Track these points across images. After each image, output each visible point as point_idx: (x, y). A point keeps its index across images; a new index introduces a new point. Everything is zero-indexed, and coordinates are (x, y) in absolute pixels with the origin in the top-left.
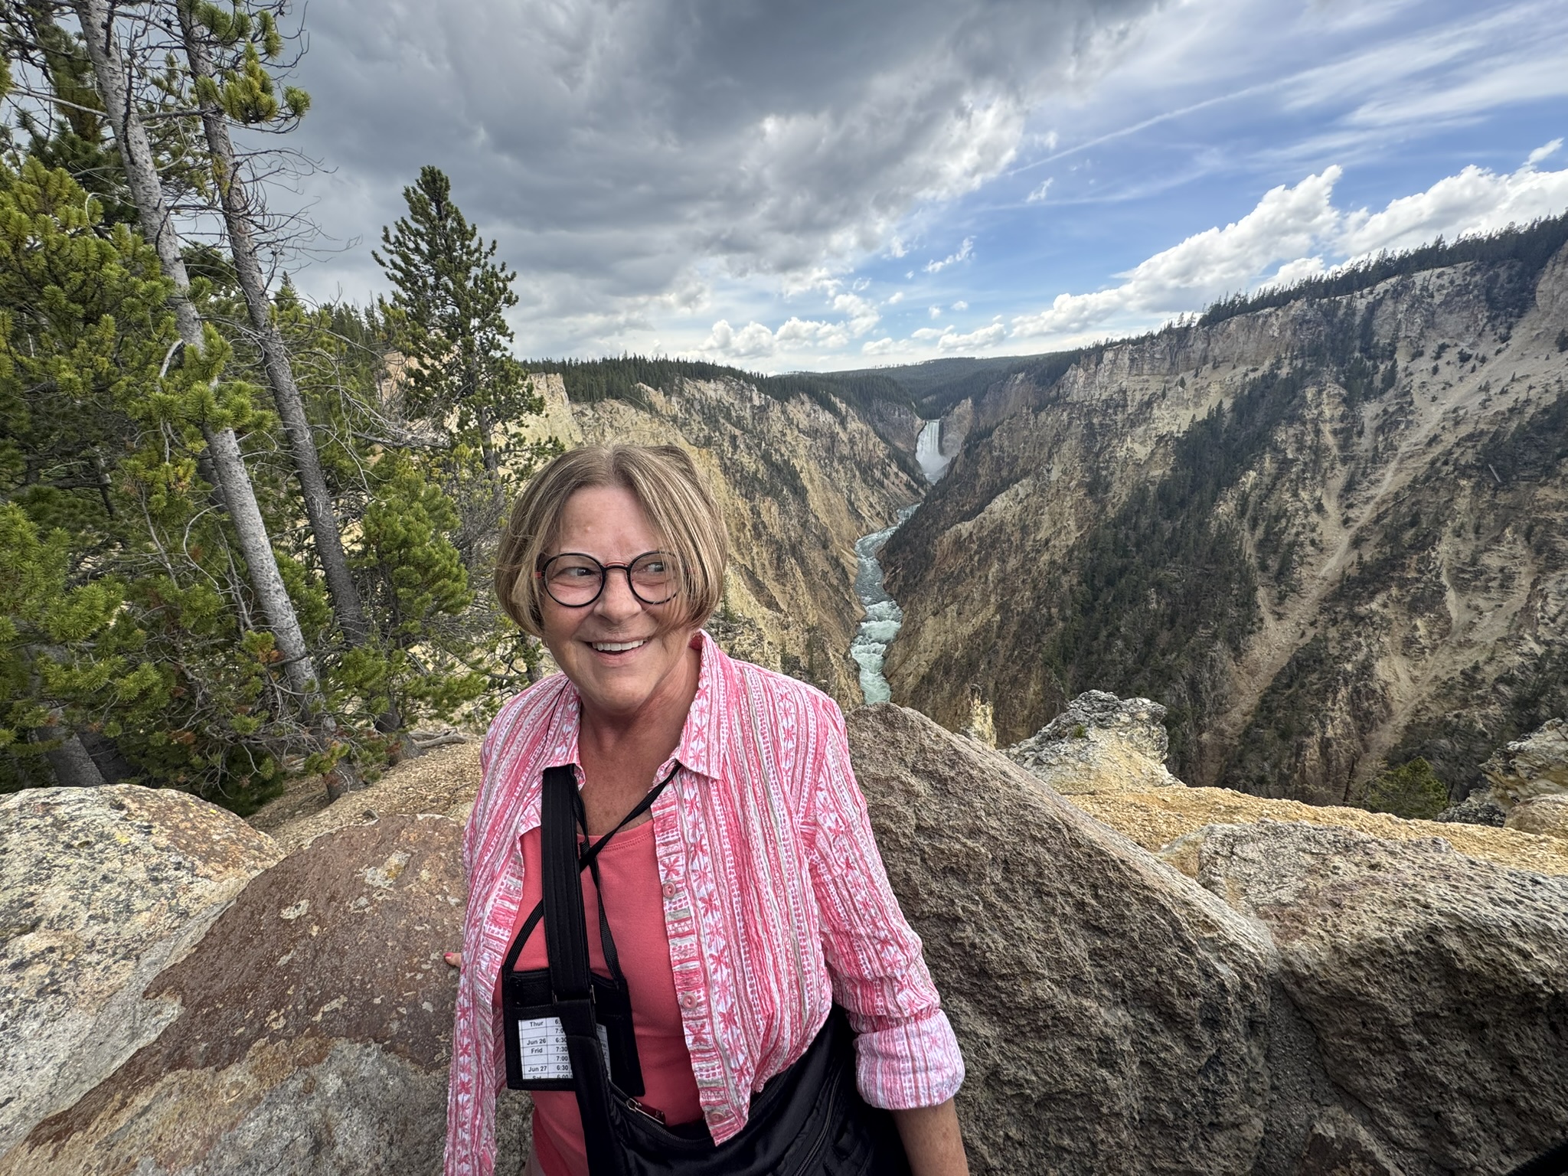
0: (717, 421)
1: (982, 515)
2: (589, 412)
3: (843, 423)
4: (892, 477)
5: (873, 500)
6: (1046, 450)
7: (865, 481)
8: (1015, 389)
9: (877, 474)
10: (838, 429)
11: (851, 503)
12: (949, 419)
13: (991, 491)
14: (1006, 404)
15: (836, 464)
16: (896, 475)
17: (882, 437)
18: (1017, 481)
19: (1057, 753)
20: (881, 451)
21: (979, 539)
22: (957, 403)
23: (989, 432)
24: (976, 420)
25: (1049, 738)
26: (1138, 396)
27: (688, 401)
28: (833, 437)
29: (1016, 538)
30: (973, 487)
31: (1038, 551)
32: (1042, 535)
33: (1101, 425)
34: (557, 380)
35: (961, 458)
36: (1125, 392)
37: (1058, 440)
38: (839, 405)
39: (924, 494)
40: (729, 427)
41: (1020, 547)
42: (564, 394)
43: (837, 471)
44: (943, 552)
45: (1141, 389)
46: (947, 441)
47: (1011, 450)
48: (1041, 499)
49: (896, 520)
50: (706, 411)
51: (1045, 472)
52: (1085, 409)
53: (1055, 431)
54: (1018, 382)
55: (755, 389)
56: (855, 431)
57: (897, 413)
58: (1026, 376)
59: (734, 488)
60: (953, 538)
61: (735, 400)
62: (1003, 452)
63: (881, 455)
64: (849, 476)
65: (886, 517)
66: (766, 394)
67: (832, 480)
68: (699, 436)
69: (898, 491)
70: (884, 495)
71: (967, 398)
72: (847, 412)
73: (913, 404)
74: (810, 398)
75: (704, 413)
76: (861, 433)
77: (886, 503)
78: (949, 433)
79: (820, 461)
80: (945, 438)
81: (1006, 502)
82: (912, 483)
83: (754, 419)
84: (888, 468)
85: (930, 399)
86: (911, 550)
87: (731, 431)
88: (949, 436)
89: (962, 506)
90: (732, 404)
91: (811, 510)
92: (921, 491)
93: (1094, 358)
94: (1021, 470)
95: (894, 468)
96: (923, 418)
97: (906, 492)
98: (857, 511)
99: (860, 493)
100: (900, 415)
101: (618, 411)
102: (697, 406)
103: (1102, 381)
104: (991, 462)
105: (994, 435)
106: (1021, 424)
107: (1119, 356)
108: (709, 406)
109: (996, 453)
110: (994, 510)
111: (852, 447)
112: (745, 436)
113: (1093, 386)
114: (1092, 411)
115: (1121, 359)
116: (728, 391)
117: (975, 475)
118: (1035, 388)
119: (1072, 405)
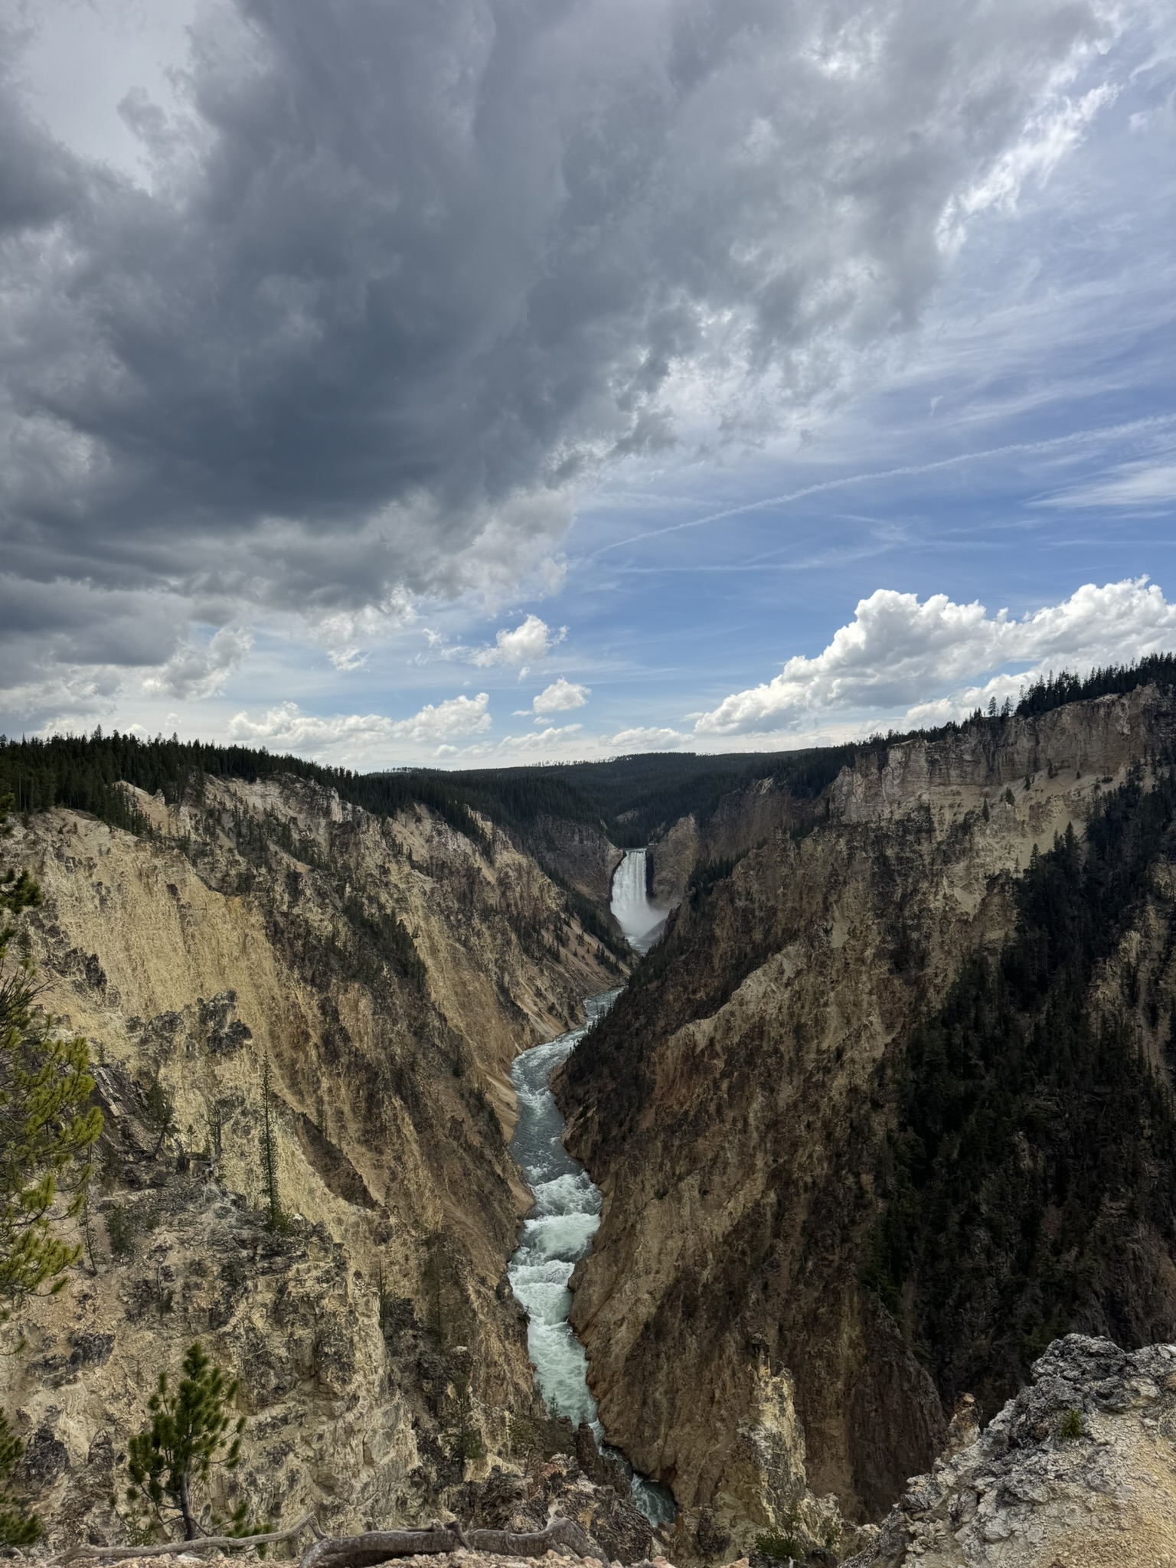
0: (264, 848)
1: (726, 1007)
3: (488, 853)
4: (573, 944)
5: (542, 983)
6: (819, 898)
7: (526, 950)
8: (759, 803)
9: (548, 938)
10: (478, 862)
11: (504, 990)
12: (662, 848)
13: (738, 965)
14: (750, 824)
15: (476, 921)
16: (580, 939)
17: (553, 876)
18: (779, 949)
19: (1040, 1474)
20: (553, 901)
21: (726, 1049)
22: (672, 822)
23: (726, 869)
24: (705, 849)
25: (1014, 1444)
26: (948, 816)
27: (211, 813)
28: (472, 876)
29: (787, 1047)
30: (709, 959)
31: (827, 1071)
32: (829, 1042)
33: (899, 859)
35: (686, 910)
36: (928, 809)
37: (835, 883)
38: (480, 823)
39: (627, 972)
40: (286, 858)
41: (797, 1062)
43: (479, 934)
44: (667, 1076)
45: (951, 806)
46: (660, 882)
47: (763, 898)
48: (821, 979)
49: (581, 1016)
50: (244, 830)
51: (822, 934)
52: (872, 835)
53: (830, 868)
54: (763, 791)
55: (336, 795)
56: (508, 865)
57: (577, 838)
58: (775, 782)
59: (291, 968)
60: (683, 1048)
61: (300, 812)
62: (752, 901)
63: (554, 906)
64: (499, 941)
65: (566, 1013)
66: (355, 803)
67: (470, 949)
68: (228, 875)
69: (585, 969)
70: (561, 975)
71: (687, 815)
72: (494, 834)
73: (602, 823)
74: (432, 812)
75: (239, 835)
76: (519, 869)
77: (565, 988)
78: (663, 869)
79: (448, 917)
80: (657, 878)
81: (764, 985)
82: (607, 953)
83: (332, 845)
84: (565, 928)
85: (629, 815)
86: (611, 1074)
87: (288, 866)
88: (664, 874)
89: (694, 992)
90: (294, 820)
91: (433, 1004)
92: (622, 966)
93: (874, 758)
94: (784, 931)
95: (576, 928)
96: (619, 845)
97: (597, 969)
98: (514, 1004)
99: (519, 973)
100: (581, 841)
101: (75, 830)
102: (228, 822)
103: (890, 791)
104: (734, 917)
105: (736, 872)
106: (776, 856)
107: (913, 757)
108: (250, 822)
109: (741, 903)
110: (747, 998)
111: (504, 893)
112: (313, 874)
113: (880, 799)
114: (883, 838)
115: (915, 761)
116: (288, 798)
117: (711, 939)
118: (791, 802)
119: (852, 828)
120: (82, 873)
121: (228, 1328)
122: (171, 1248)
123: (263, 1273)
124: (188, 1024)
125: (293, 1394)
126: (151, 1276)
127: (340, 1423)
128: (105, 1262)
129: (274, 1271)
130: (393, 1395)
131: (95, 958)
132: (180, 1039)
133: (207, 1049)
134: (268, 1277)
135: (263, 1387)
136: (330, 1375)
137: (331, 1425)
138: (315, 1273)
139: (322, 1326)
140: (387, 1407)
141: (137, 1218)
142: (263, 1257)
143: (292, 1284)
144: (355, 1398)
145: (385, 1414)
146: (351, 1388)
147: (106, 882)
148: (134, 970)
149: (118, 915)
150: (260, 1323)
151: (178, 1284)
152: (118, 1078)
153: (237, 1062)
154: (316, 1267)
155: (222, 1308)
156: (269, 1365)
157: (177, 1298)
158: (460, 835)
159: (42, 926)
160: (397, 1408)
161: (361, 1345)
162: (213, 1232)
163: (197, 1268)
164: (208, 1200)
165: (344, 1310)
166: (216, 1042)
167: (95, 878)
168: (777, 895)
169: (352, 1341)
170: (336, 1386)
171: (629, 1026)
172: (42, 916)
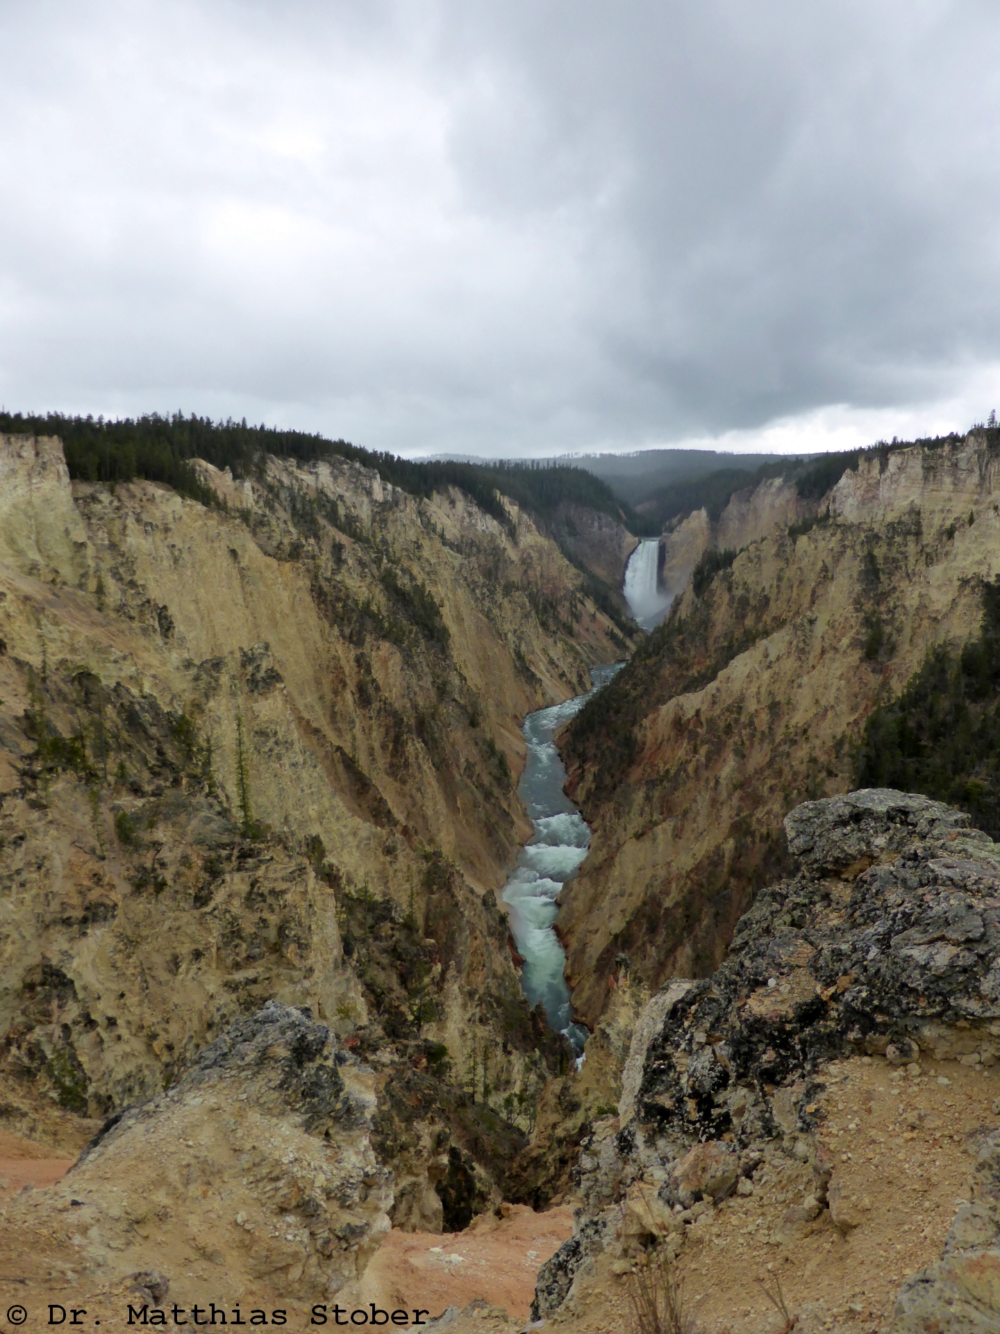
0: (314, 522)
1: (715, 683)
2: (105, 497)
3: (512, 534)
4: (586, 619)
5: (556, 652)
6: (808, 591)
7: (543, 624)
8: (768, 500)
9: (564, 614)
10: (504, 542)
11: (520, 656)
12: (675, 537)
13: (730, 647)
14: (757, 519)
15: (499, 597)
16: (593, 617)
17: (571, 558)
18: (766, 634)
20: (570, 578)
21: (710, 720)
22: (686, 515)
23: (729, 558)
24: (713, 539)
26: (937, 521)
27: (271, 488)
28: (498, 553)
29: (764, 718)
30: (705, 640)
31: (794, 742)
32: (799, 719)
33: (886, 558)
34: (53, 447)
35: (689, 595)
36: (919, 513)
37: (826, 575)
38: (508, 507)
39: (633, 647)
40: (332, 531)
41: (768, 735)
42: (63, 468)
43: (500, 607)
44: (656, 739)
45: (942, 511)
46: (671, 569)
47: (759, 589)
48: (799, 663)
49: (588, 686)
50: (299, 506)
51: (806, 624)
52: (863, 535)
53: (820, 564)
54: (773, 490)
55: (378, 477)
56: (531, 547)
57: (596, 524)
58: (785, 481)
59: (331, 626)
60: (672, 716)
61: (347, 490)
62: (748, 590)
63: (570, 586)
64: (518, 614)
65: (575, 680)
66: (394, 484)
67: (492, 620)
68: (281, 543)
69: (593, 643)
70: (572, 648)
71: (699, 509)
72: (520, 518)
73: (621, 511)
74: (465, 495)
75: (294, 508)
76: (540, 551)
77: (575, 659)
78: (673, 557)
80: (667, 566)
81: (749, 667)
82: (617, 631)
83: (374, 521)
84: (579, 606)
85: (647, 505)
86: (608, 734)
87: (334, 538)
88: (674, 561)
89: (687, 669)
91: (455, 665)
92: (628, 642)
93: (876, 463)
94: (773, 619)
95: (590, 606)
96: (634, 533)
97: (607, 644)
98: (528, 669)
99: (534, 643)
100: (600, 528)
101: (152, 500)
102: (284, 497)
103: (887, 495)
104: (730, 604)
105: (736, 564)
106: (774, 551)
107: (911, 463)
108: (303, 498)
109: (739, 592)
110: (733, 676)
111: (526, 572)
112: (356, 546)
113: (876, 502)
114: (874, 538)
115: (912, 467)
116: (335, 478)
117: (706, 624)
118: (798, 500)
119: (846, 528)
120: (159, 536)
121: (208, 909)
122: (164, 844)
123: (238, 870)
124: (232, 665)
125: (260, 962)
126: (148, 865)
127: (299, 987)
128: (114, 849)
129: (247, 870)
130: (345, 970)
131: (165, 607)
132: (224, 679)
133: (246, 689)
134: (243, 874)
135: (237, 955)
136: (291, 951)
137: (290, 988)
138: (280, 874)
139: (285, 914)
140: (340, 979)
141: (140, 819)
142: (238, 858)
143: (261, 880)
144: (311, 970)
145: (338, 984)
146: (309, 962)
147: (179, 545)
148: (202, 619)
149: (189, 573)
150: (234, 908)
151: (171, 872)
152: (154, 707)
153: (271, 701)
154: (282, 869)
155: (204, 893)
156: (242, 939)
157: (170, 882)
158: (488, 517)
159: (122, 579)
160: (348, 980)
161: (318, 931)
162: (198, 834)
163: (186, 861)
164: (196, 809)
165: (305, 904)
166: (253, 683)
167: (170, 541)
168: (771, 586)
169: (310, 928)
170: (296, 962)
171: (627, 695)
172: (121, 570)
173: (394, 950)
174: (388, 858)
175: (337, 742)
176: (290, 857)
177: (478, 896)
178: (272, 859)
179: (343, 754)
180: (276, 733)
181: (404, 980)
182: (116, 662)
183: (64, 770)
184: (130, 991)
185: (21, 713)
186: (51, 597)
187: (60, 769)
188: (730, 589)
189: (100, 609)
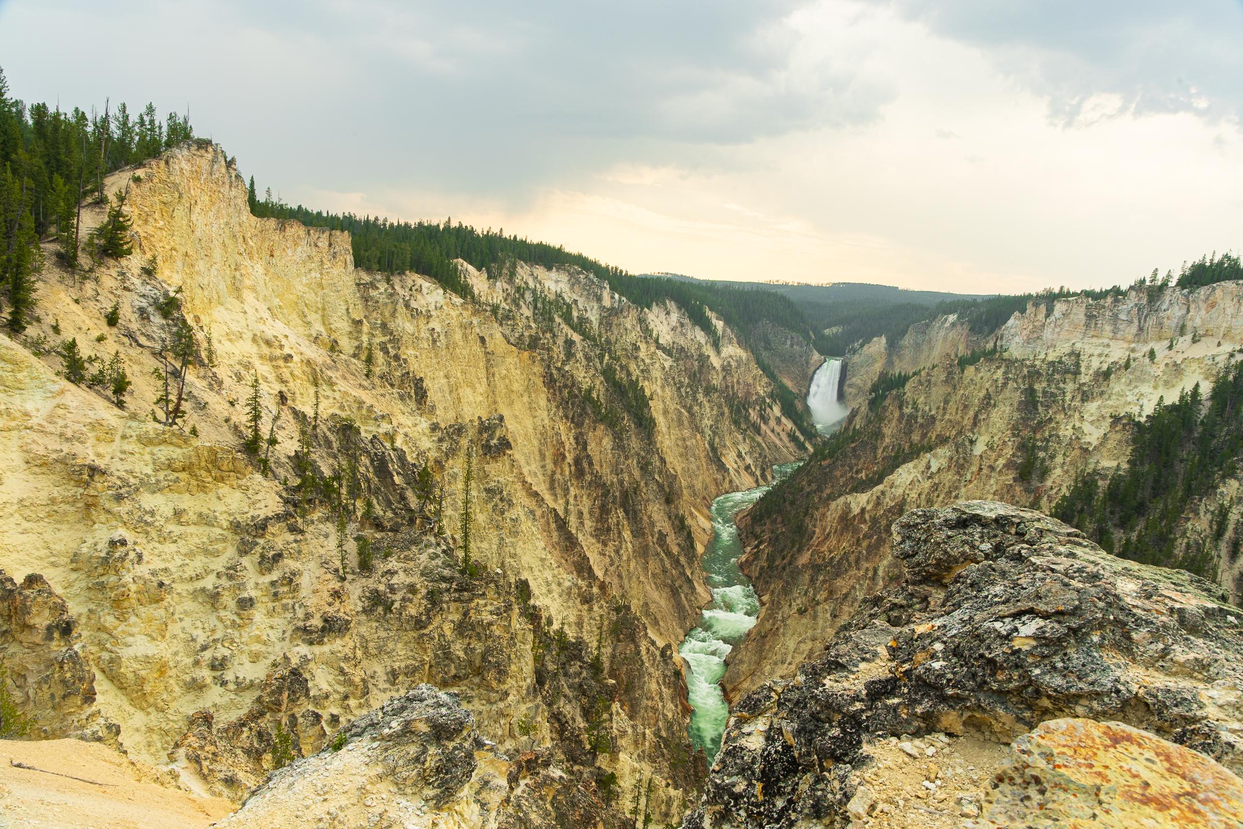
0: (552, 320)
1: (880, 487)
2: (382, 287)
3: (716, 345)
4: (772, 423)
5: (744, 448)
6: (971, 413)
7: (736, 423)
8: (942, 333)
9: (753, 415)
10: (709, 351)
11: (714, 449)
12: (856, 358)
13: (896, 457)
14: (931, 349)
15: (700, 397)
16: (778, 421)
17: (765, 368)
18: (930, 449)
20: (761, 389)
21: (873, 518)
22: (867, 341)
23: (902, 381)
24: (890, 363)
26: (1095, 364)
27: (518, 289)
28: (703, 359)
30: (875, 448)
33: (1044, 392)
34: (344, 240)
35: (864, 409)
36: (1078, 355)
37: (988, 403)
38: (714, 321)
39: (811, 450)
40: (566, 329)
42: (350, 258)
43: (700, 405)
44: (824, 530)
45: (1100, 355)
46: (850, 386)
47: (927, 408)
48: (957, 477)
49: (769, 478)
50: (539, 305)
51: (967, 443)
52: (1025, 371)
53: (984, 392)
54: (947, 325)
55: (608, 287)
56: (731, 357)
57: (789, 342)
58: (959, 318)
59: (557, 407)
60: (840, 512)
61: (580, 296)
62: (916, 409)
63: (761, 392)
64: (715, 412)
65: (758, 473)
66: (621, 294)
67: (692, 415)
68: (523, 335)
69: (778, 442)
70: (759, 445)
71: (880, 336)
72: (724, 331)
73: (811, 333)
74: (679, 308)
75: (536, 307)
76: (739, 361)
77: (760, 454)
78: (854, 376)
79: (679, 388)
80: (848, 382)
81: (913, 475)
82: (798, 434)
83: (601, 323)
84: (768, 410)
85: (834, 330)
86: (783, 522)
87: (567, 335)
88: (854, 380)
89: (857, 472)
90: (576, 301)
91: (657, 450)
92: (808, 445)
93: (1043, 308)
94: (938, 436)
95: (777, 410)
96: (821, 352)
97: (788, 445)
98: (719, 460)
99: (727, 438)
100: (792, 346)
101: (420, 290)
102: (528, 297)
103: (1050, 337)
104: (900, 420)
105: (908, 386)
106: (943, 377)
107: (1074, 311)
108: (544, 299)
109: (908, 410)
110: (897, 483)
111: (724, 377)
112: (584, 343)
113: (1039, 342)
114: (1035, 374)
115: (1076, 314)
116: (573, 285)
117: (878, 435)
118: (968, 336)
119: (1010, 363)
120: (422, 322)
121: (426, 631)
122: (396, 572)
123: (455, 601)
124: (471, 433)
125: (465, 682)
126: (382, 588)
127: (494, 707)
128: (353, 573)
129: (462, 601)
130: (535, 697)
131: (421, 379)
132: (464, 442)
133: (481, 452)
134: (458, 604)
135: (446, 673)
136: (491, 676)
137: (488, 707)
138: (489, 608)
139: (489, 643)
140: (530, 705)
141: (378, 549)
142: (456, 590)
143: (472, 611)
144: (506, 694)
145: (528, 709)
147: (438, 329)
148: (451, 392)
149: (444, 353)
150: (448, 633)
151: (398, 597)
152: (402, 457)
153: (500, 464)
154: (492, 604)
155: (424, 618)
156: (452, 660)
157: (397, 605)
158: (697, 328)
159: (388, 353)
160: (537, 707)
161: (516, 661)
162: (425, 568)
163: (412, 589)
164: (426, 546)
165: (507, 636)
166: (487, 449)
167: (431, 325)
168: (938, 408)
169: (509, 656)
170: (494, 684)
171: (802, 489)
172: (389, 346)
173: (581, 685)
174: (586, 607)
175: (552, 505)
176: (499, 594)
177: (657, 648)
178: (484, 594)
179: (557, 515)
180: (501, 492)
181: (586, 713)
182: (376, 419)
183: (321, 502)
184: (353, 694)
185: (293, 454)
186: (329, 361)
187: (317, 502)
188: (900, 408)
189: (367, 376)
